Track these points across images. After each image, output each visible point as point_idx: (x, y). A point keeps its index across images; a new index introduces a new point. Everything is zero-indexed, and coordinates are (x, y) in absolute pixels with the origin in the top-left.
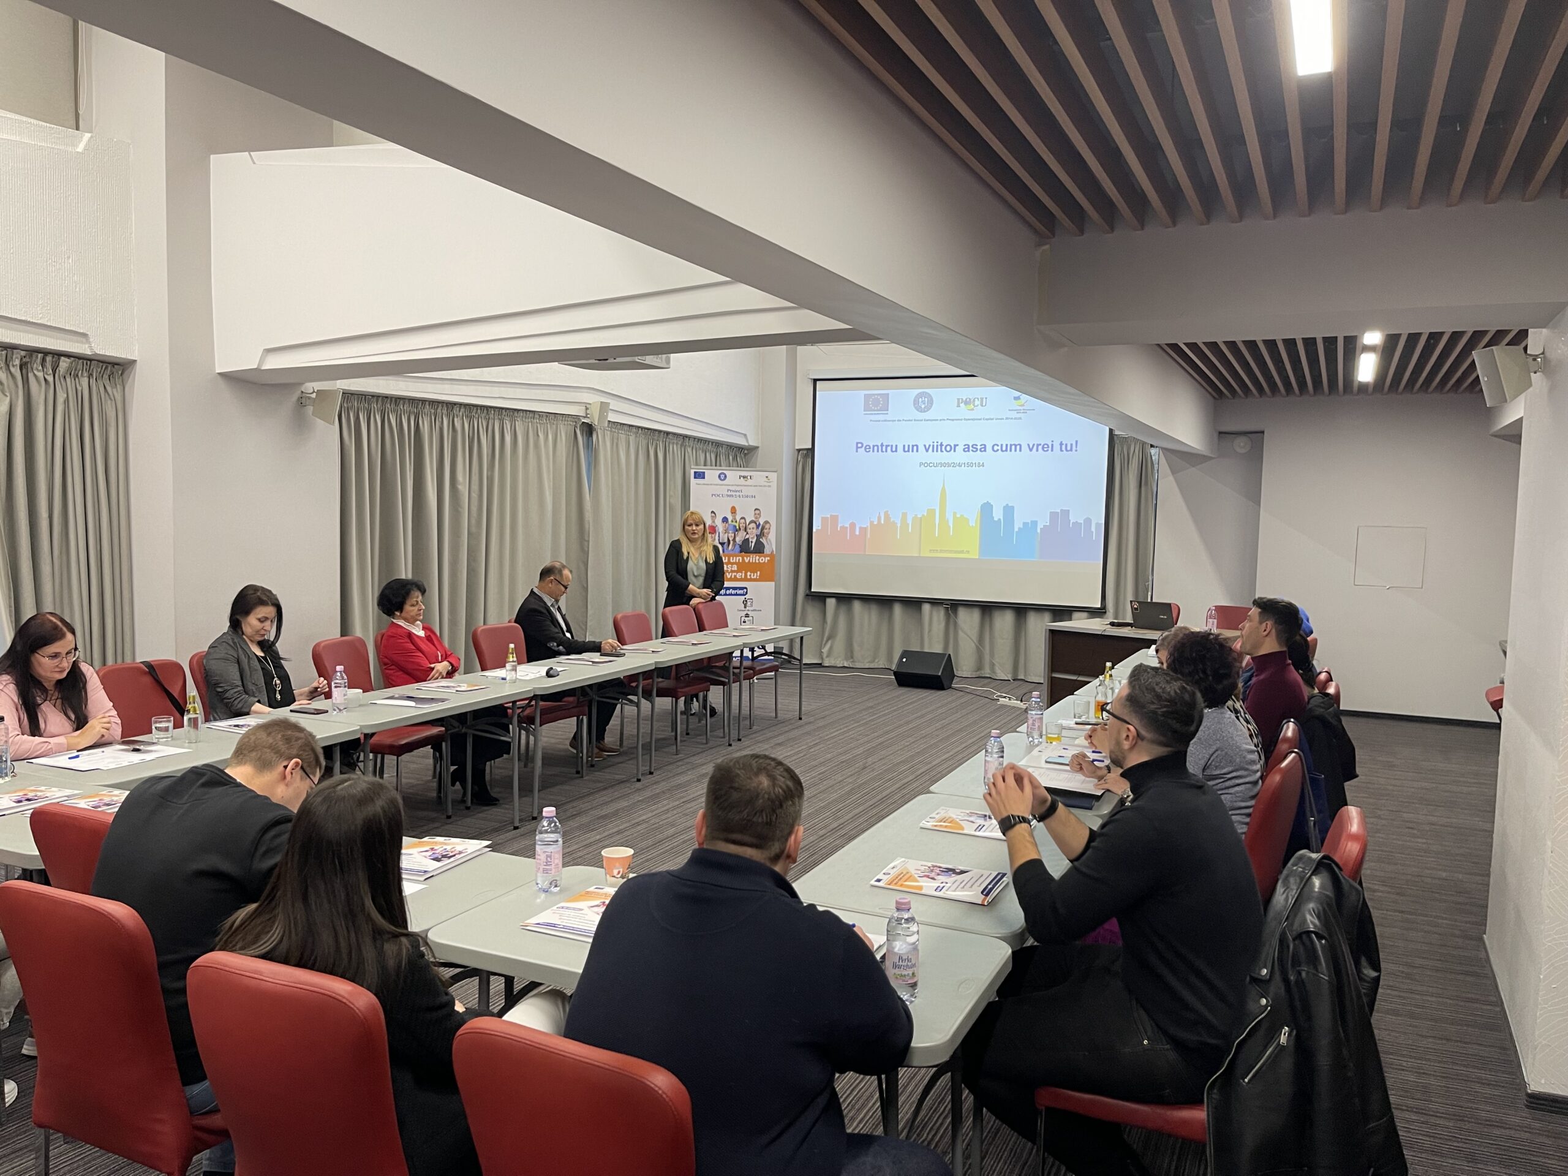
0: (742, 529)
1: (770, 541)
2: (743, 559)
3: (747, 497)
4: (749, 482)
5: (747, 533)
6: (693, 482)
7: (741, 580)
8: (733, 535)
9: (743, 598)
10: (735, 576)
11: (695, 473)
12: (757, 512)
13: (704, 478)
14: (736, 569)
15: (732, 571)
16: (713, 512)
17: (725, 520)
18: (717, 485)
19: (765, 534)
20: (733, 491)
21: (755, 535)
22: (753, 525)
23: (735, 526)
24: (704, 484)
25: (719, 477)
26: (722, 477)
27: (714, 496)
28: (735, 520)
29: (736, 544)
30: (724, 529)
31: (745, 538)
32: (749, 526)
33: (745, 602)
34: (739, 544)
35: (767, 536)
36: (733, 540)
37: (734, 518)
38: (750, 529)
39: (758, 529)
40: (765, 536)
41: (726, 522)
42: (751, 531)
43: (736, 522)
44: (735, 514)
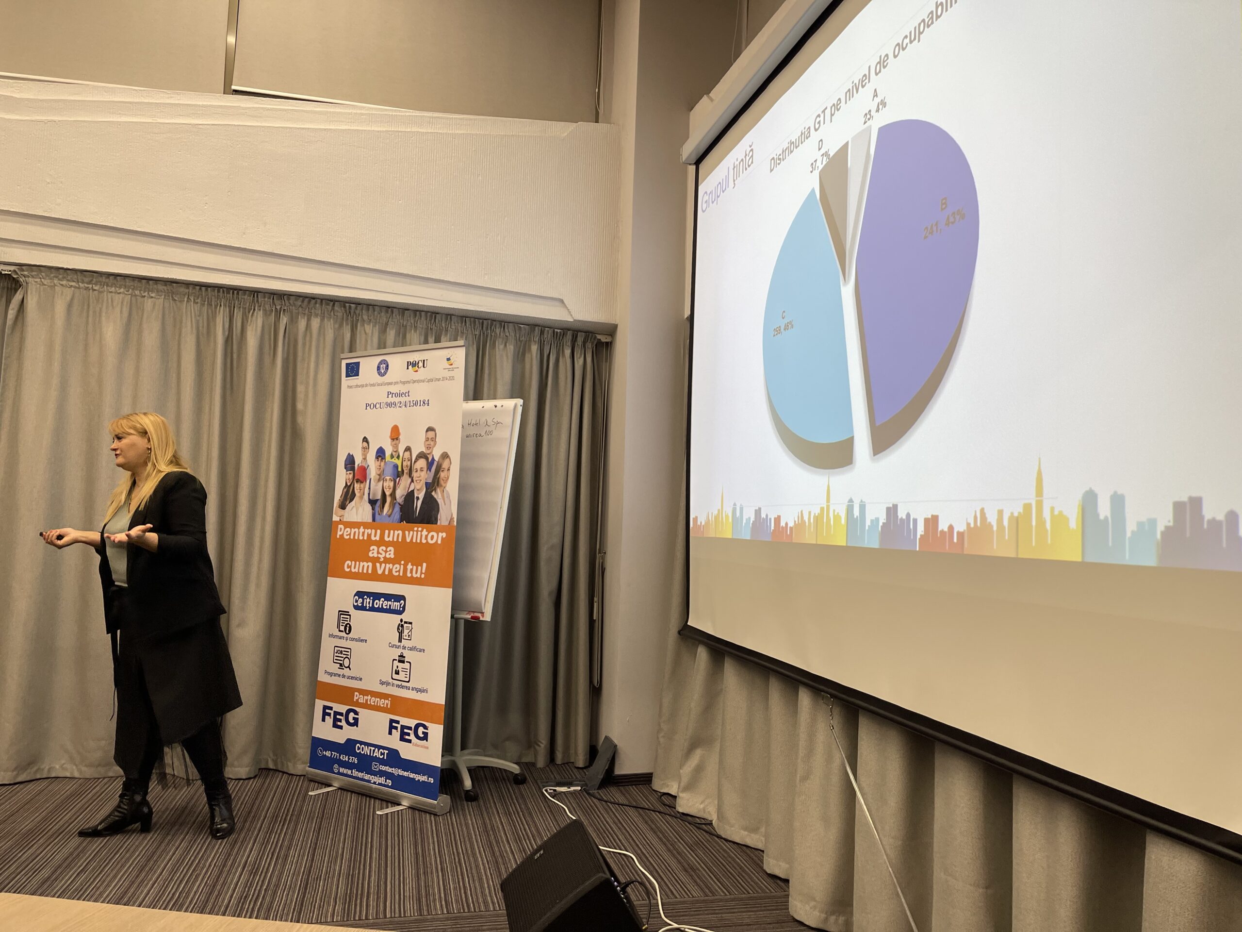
0: (405, 471)
1: (449, 497)
2: (404, 536)
3: (416, 404)
4: (422, 373)
5: (412, 481)
6: (345, 382)
7: (397, 580)
8: (392, 484)
9: (396, 619)
10: (390, 570)
11: (347, 365)
12: (431, 434)
13: (357, 374)
14: (391, 554)
15: (387, 561)
16: (365, 440)
17: (381, 453)
18: (373, 385)
19: (442, 482)
20: (396, 395)
21: (423, 483)
22: (422, 463)
23: (396, 466)
24: (357, 386)
25: (379, 368)
26: (383, 368)
27: (368, 408)
28: (395, 455)
29: (395, 503)
30: (379, 473)
31: (409, 491)
32: (415, 465)
33: (400, 628)
34: (399, 504)
35: (444, 485)
36: (391, 495)
37: (395, 450)
38: (417, 471)
39: (430, 471)
40: (441, 486)
41: (382, 459)
42: (418, 476)
43: (398, 457)
44: (397, 442)
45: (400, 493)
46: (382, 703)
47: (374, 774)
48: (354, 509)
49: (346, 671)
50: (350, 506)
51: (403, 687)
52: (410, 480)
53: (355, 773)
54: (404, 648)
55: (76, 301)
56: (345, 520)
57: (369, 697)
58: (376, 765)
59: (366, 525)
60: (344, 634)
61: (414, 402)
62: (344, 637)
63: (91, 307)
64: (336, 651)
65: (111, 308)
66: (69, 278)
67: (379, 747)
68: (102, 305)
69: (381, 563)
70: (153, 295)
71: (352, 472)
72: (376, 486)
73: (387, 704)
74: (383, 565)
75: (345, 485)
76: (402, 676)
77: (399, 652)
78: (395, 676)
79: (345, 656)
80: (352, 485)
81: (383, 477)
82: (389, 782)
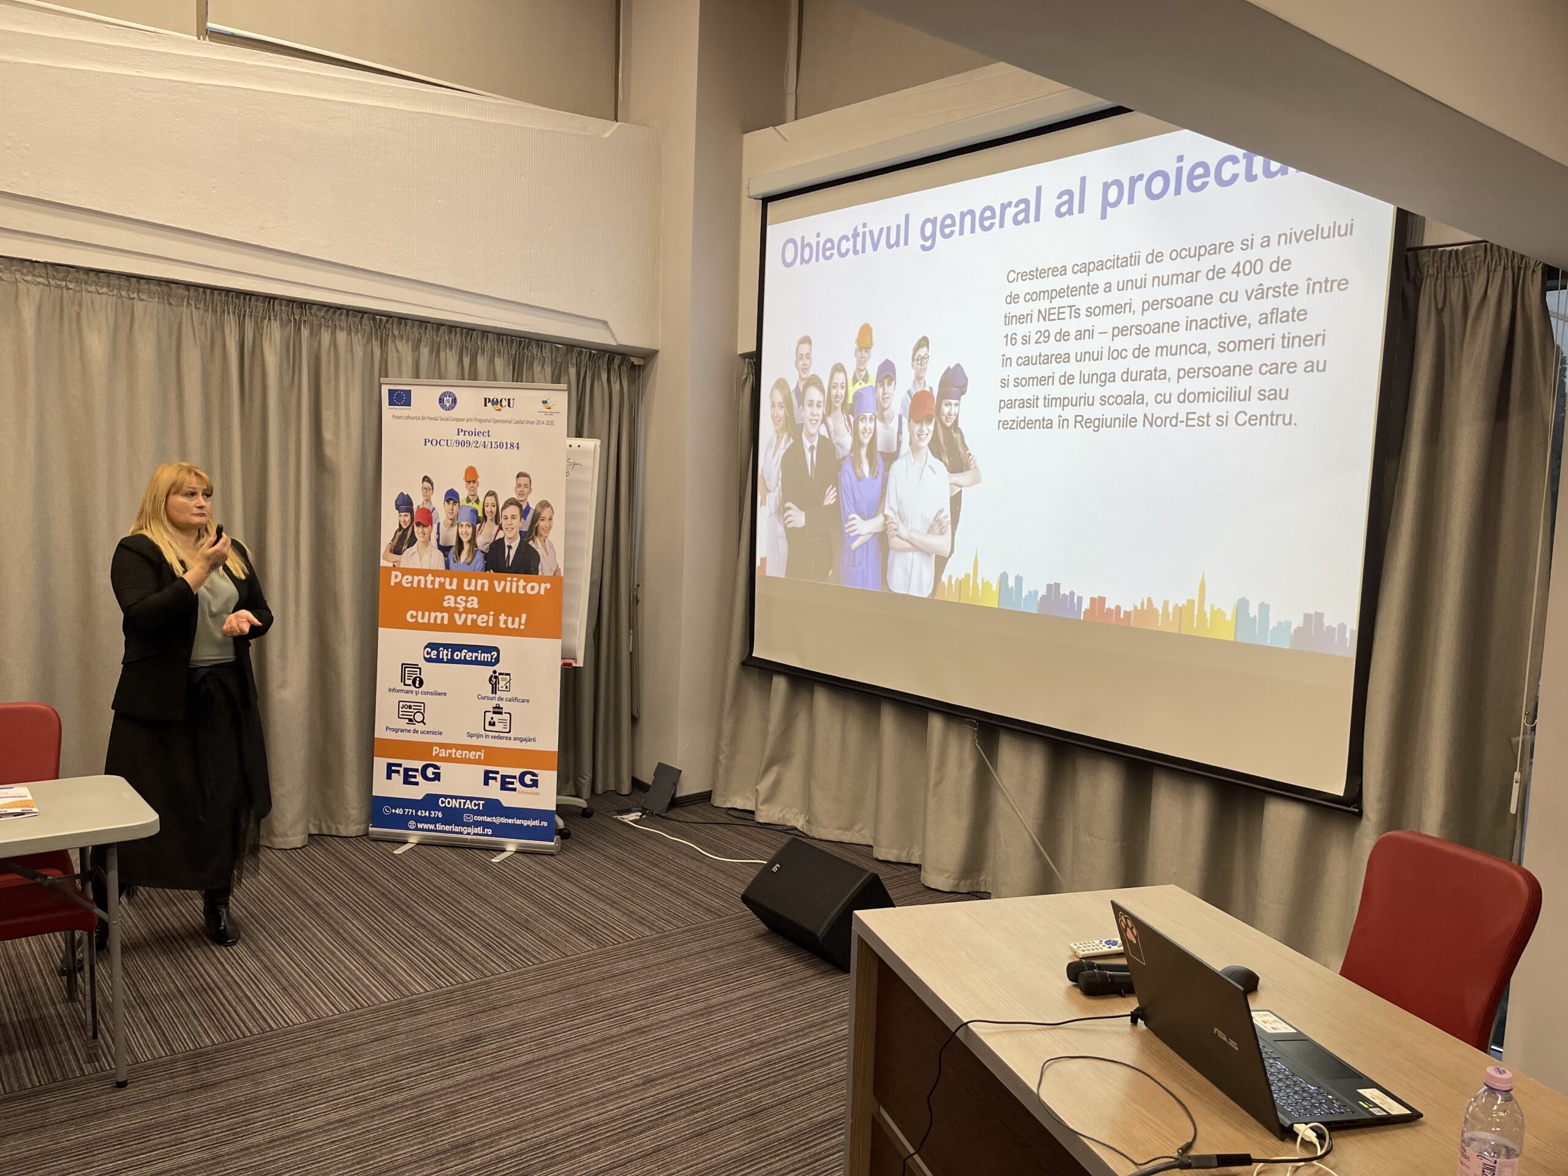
0: (489, 518)
1: (552, 547)
2: (492, 586)
3: (501, 445)
4: (506, 413)
5: (501, 528)
6: (388, 411)
7: (486, 631)
8: (470, 530)
9: (488, 671)
10: (474, 621)
11: (391, 392)
12: (523, 480)
13: (408, 403)
14: (476, 606)
15: (467, 611)
16: (426, 479)
17: (452, 497)
18: (435, 419)
19: (541, 531)
20: (470, 433)
21: (516, 531)
22: (513, 510)
23: (475, 511)
24: (408, 417)
25: (441, 401)
26: (448, 401)
27: (429, 444)
28: (473, 498)
29: (476, 551)
30: (451, 517)
31: (497, 539)
32: (504, 511)
33: (494, 680)
34: (482, 552)
35: (545, 535)
36: (469, 542)
37: (473, 494)
38: (507, 518)
39: (525, 519)
40: (541, 535)
41: (455, 502)
42: (509, 523)
43: (477, 501)
44: (475, 485)
45: (483, 540)
46: (472, 755)
47: (468, 825)
48: (417, 555)
49: (419, 727)
50: (408, 552)
51: (501, 738)
52: (497, 527)
53: (439, 827)
54: (501, 699)
56: (401, 566)
57: (454, 750)
58: (468, 816)
59: (436, 573)
60: (412, 688)
61: (498, 444)
62: (412, 692)
64: (401, 706)
67: (471, 799)
69: (460, 614)
70: (144, 297)
71: (409, 514)
72: (448, 531)
73: (480, 756)
74: (464, 616)
75: (398, 527)
76: (499, 727)
77: (494, 703)
78: (488, 727)
79: (415, 711)
80: (411, 528)
81: (457, 522)
82: (489, 831)
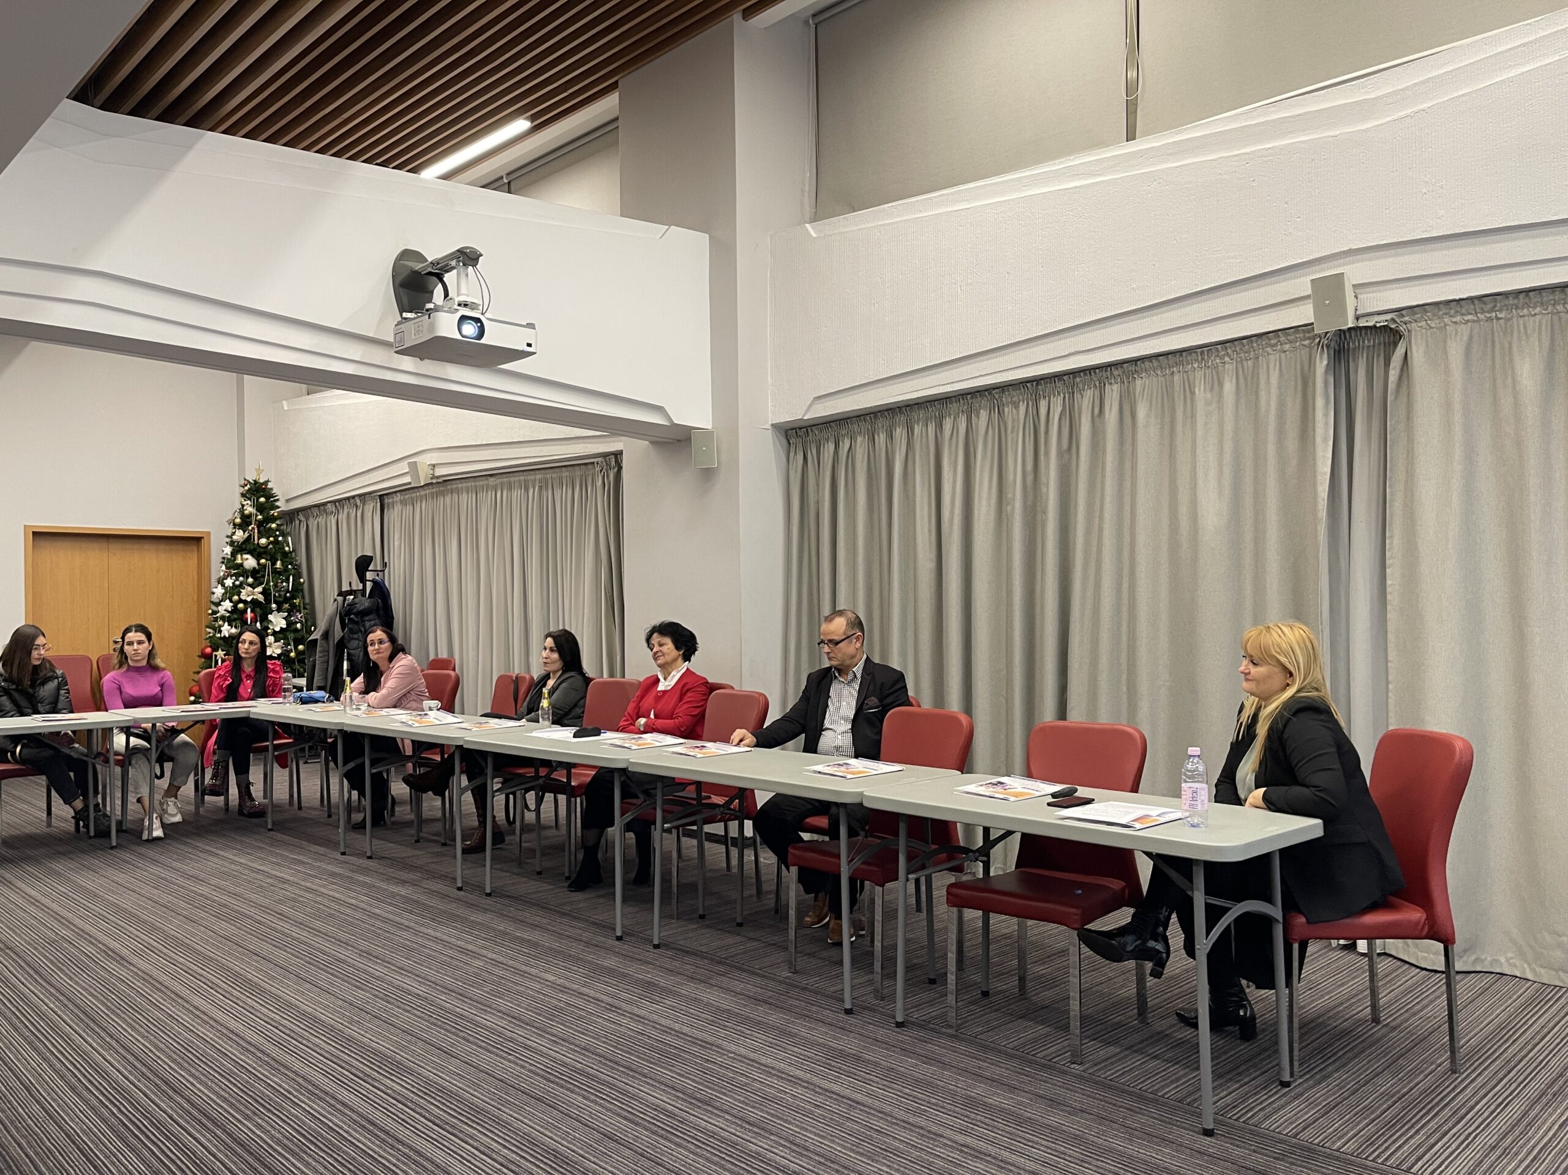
55: (1475, 338)
63: (1497, 343)
65: (1524, 337)
66: (1464, 311)
68: (1512, 336)
